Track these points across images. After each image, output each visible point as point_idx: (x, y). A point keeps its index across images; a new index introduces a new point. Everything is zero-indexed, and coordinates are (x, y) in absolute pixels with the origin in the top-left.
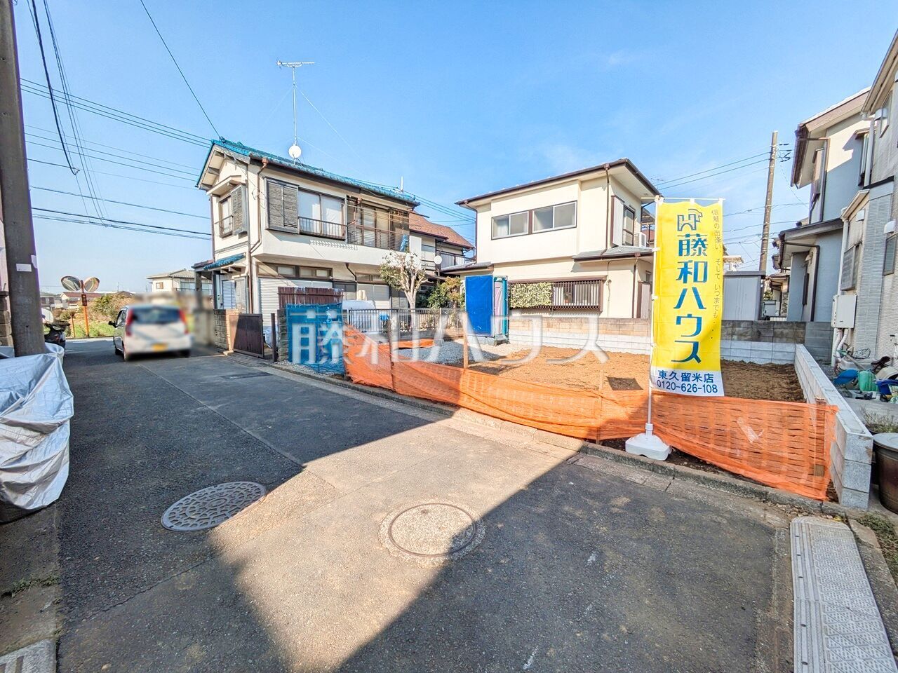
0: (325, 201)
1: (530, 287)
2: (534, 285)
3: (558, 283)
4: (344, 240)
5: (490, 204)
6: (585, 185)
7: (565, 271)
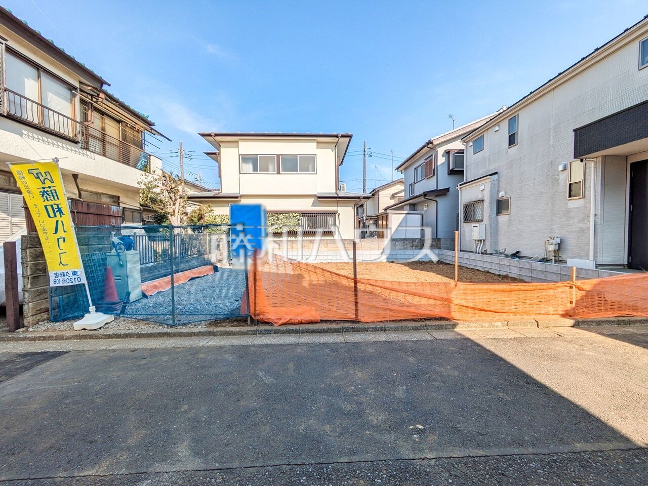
0: (45, 79)
1: (281, 217)
2: (285, 214)
3: (304, 214)
4: (77, 143)
5: (238, 142)
6: (319, 145)
7: (307, 205)
